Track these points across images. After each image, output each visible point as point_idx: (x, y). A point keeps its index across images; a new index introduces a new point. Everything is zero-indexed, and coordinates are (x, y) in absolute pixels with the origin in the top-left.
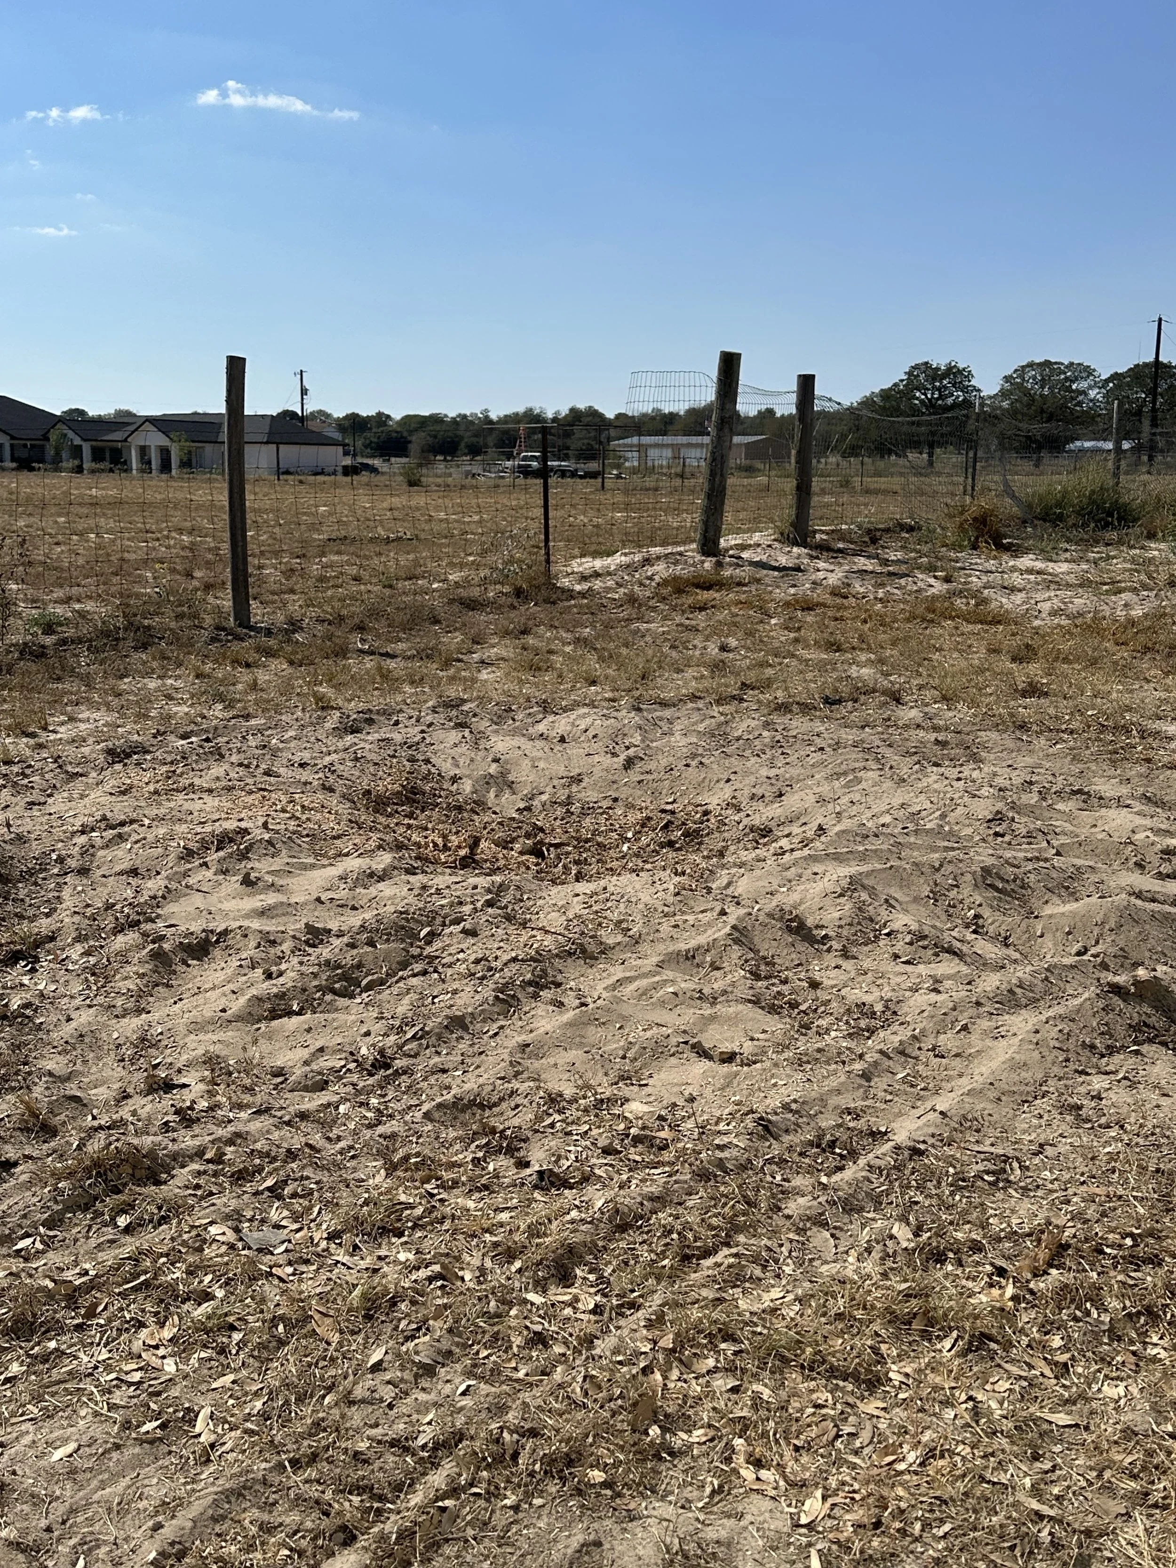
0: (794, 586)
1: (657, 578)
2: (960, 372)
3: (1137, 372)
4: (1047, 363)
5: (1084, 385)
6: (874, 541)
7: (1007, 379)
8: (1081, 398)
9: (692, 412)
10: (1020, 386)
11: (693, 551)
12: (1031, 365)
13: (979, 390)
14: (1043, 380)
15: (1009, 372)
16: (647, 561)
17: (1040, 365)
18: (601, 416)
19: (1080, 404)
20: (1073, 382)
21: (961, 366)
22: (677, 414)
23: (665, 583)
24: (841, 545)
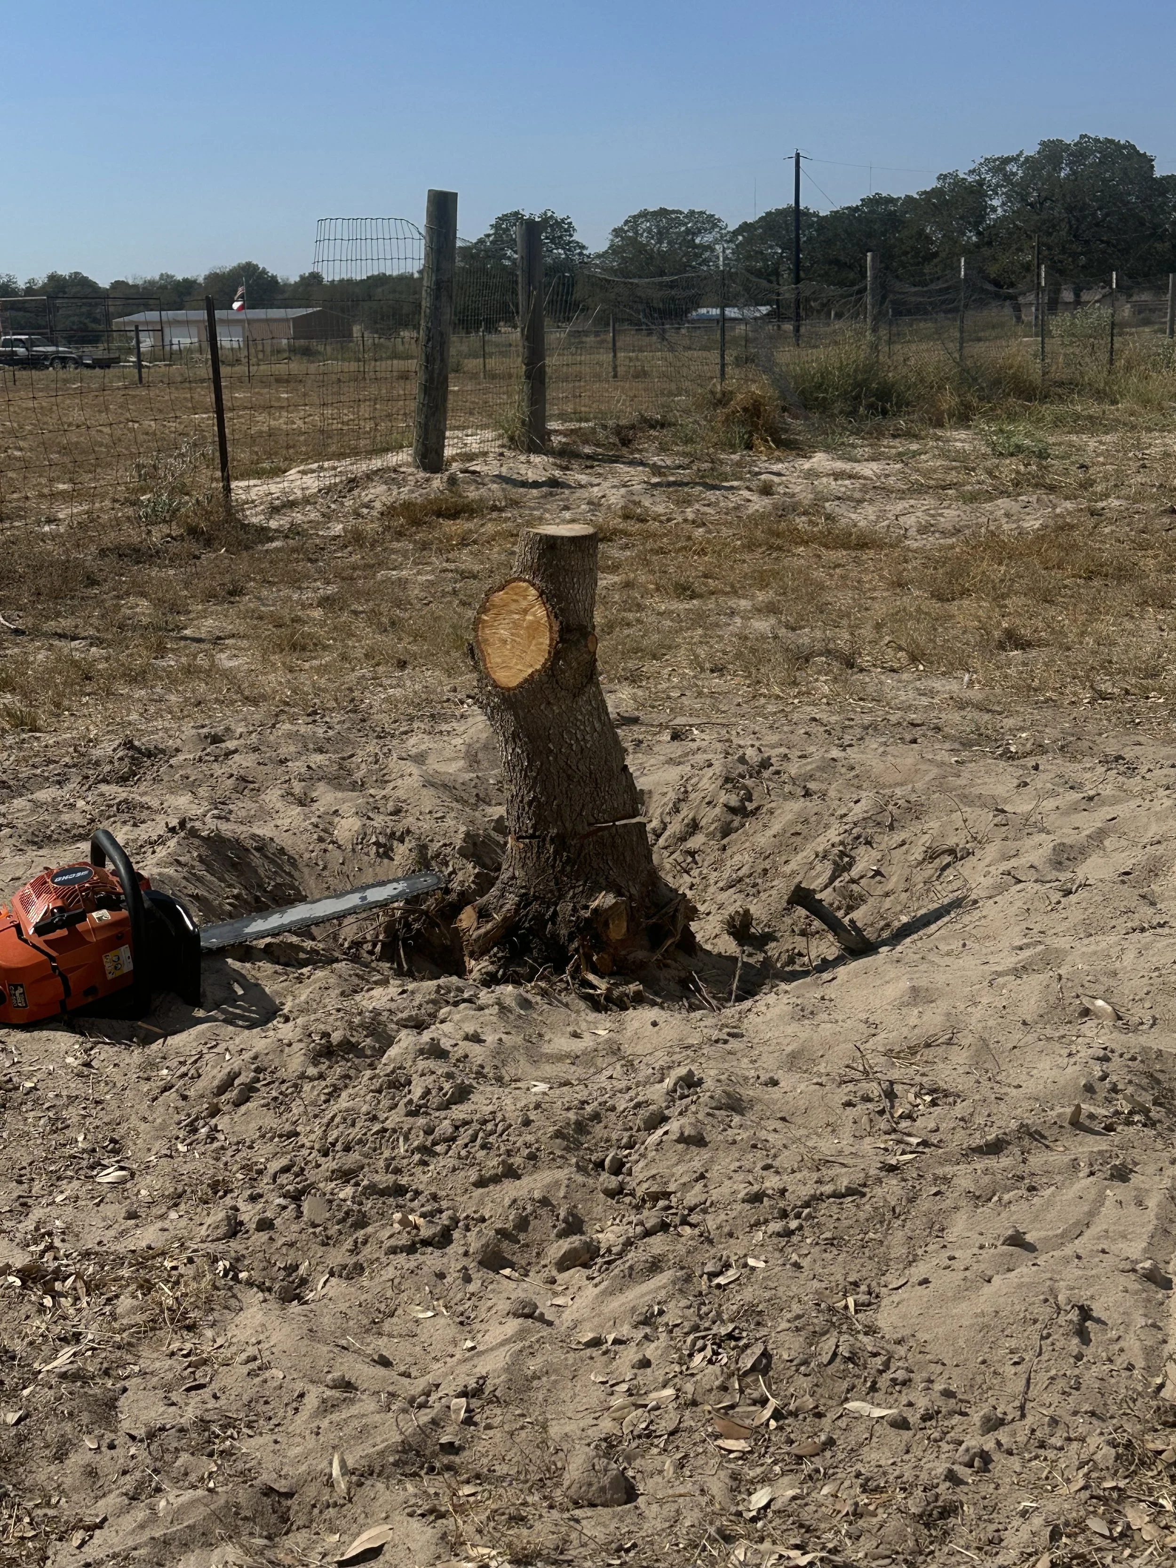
0: (567, 508)
1: (378, 505)
2: (559, 224)
3: (771, 221)
4: (663, 212)
5: (708, 238)
6: (626, 442)
7: (617, 232)
8: (707, 254)
9: (214, 278)
10: (633, 241)
11: (408, 465)
12: (644, 214)
13: (583, 247)
14: (660, 233)
15: (619, 224)
16: (353, 483)
17: (654, 214)
18: (92, 285)
19: (705, 262)
20: (694, 234)
21: (559, 216)
22: (195, 282)
23: (390, 512)
24: (587, 450)
